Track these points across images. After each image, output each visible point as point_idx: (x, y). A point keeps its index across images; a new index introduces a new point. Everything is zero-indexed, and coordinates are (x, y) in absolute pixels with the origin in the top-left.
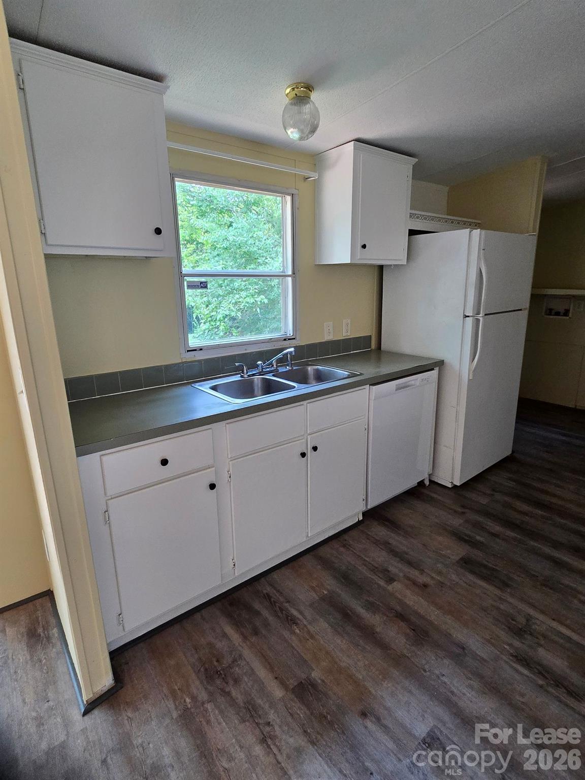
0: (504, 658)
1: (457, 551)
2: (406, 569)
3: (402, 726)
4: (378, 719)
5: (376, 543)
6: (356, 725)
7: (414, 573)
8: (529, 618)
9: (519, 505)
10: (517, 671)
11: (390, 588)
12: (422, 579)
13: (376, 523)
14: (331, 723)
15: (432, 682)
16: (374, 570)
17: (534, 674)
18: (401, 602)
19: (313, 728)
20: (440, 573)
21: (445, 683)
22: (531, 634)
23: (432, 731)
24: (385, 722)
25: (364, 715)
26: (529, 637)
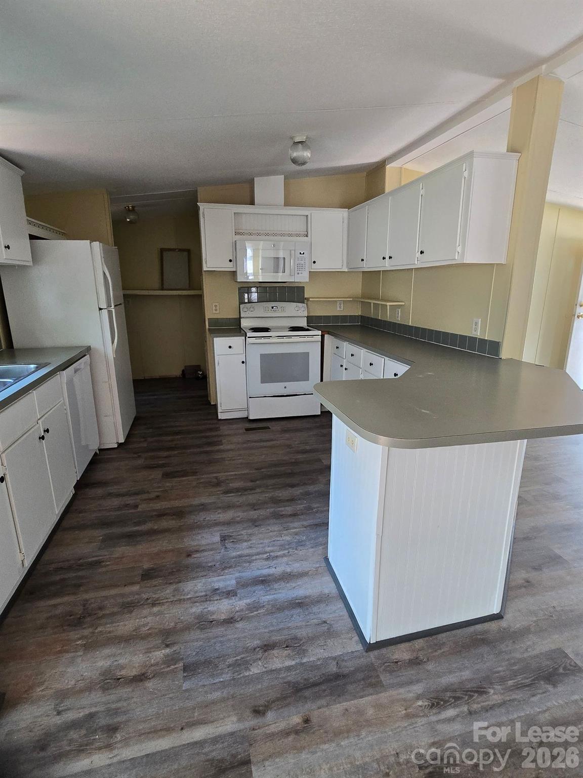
0: (221, 496)
1: (157, 474)
2: (139, 497)
3: (208, 544)
4: (197, 551)
5: (103, 497)
6: (191, 560)
7: (145, 496)
8: (216, 478)
9: (164, 438)
10: (229, 496)
11: (139, 509)
12: (153, 495)
13: (88, 489)
14: (179, 571)
15: (204, 524)
16: (119, 508)
17: (235, 493)
18: (154, 510)
19: (172, 579)
20: (159, 487)
21: (208, 520)
22: (222, 482)
23: (221, 536)
24: (201, 549)
25: (189, 556)
26: (222, 484)
